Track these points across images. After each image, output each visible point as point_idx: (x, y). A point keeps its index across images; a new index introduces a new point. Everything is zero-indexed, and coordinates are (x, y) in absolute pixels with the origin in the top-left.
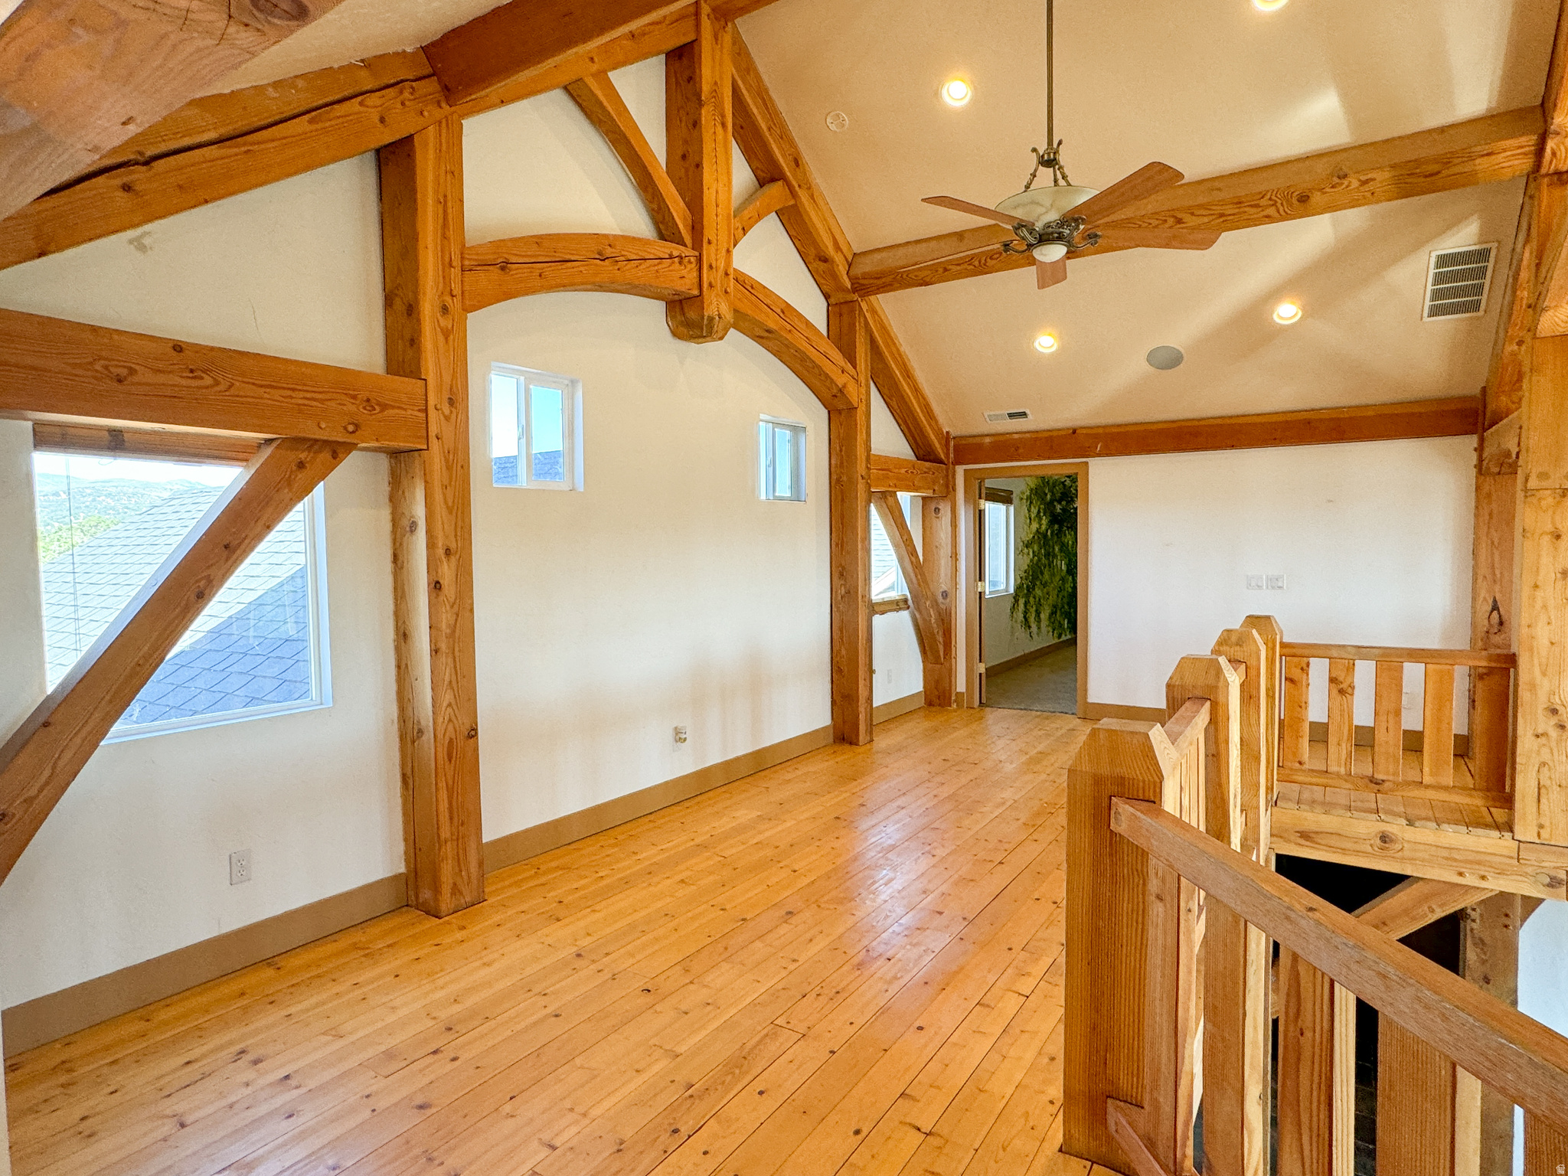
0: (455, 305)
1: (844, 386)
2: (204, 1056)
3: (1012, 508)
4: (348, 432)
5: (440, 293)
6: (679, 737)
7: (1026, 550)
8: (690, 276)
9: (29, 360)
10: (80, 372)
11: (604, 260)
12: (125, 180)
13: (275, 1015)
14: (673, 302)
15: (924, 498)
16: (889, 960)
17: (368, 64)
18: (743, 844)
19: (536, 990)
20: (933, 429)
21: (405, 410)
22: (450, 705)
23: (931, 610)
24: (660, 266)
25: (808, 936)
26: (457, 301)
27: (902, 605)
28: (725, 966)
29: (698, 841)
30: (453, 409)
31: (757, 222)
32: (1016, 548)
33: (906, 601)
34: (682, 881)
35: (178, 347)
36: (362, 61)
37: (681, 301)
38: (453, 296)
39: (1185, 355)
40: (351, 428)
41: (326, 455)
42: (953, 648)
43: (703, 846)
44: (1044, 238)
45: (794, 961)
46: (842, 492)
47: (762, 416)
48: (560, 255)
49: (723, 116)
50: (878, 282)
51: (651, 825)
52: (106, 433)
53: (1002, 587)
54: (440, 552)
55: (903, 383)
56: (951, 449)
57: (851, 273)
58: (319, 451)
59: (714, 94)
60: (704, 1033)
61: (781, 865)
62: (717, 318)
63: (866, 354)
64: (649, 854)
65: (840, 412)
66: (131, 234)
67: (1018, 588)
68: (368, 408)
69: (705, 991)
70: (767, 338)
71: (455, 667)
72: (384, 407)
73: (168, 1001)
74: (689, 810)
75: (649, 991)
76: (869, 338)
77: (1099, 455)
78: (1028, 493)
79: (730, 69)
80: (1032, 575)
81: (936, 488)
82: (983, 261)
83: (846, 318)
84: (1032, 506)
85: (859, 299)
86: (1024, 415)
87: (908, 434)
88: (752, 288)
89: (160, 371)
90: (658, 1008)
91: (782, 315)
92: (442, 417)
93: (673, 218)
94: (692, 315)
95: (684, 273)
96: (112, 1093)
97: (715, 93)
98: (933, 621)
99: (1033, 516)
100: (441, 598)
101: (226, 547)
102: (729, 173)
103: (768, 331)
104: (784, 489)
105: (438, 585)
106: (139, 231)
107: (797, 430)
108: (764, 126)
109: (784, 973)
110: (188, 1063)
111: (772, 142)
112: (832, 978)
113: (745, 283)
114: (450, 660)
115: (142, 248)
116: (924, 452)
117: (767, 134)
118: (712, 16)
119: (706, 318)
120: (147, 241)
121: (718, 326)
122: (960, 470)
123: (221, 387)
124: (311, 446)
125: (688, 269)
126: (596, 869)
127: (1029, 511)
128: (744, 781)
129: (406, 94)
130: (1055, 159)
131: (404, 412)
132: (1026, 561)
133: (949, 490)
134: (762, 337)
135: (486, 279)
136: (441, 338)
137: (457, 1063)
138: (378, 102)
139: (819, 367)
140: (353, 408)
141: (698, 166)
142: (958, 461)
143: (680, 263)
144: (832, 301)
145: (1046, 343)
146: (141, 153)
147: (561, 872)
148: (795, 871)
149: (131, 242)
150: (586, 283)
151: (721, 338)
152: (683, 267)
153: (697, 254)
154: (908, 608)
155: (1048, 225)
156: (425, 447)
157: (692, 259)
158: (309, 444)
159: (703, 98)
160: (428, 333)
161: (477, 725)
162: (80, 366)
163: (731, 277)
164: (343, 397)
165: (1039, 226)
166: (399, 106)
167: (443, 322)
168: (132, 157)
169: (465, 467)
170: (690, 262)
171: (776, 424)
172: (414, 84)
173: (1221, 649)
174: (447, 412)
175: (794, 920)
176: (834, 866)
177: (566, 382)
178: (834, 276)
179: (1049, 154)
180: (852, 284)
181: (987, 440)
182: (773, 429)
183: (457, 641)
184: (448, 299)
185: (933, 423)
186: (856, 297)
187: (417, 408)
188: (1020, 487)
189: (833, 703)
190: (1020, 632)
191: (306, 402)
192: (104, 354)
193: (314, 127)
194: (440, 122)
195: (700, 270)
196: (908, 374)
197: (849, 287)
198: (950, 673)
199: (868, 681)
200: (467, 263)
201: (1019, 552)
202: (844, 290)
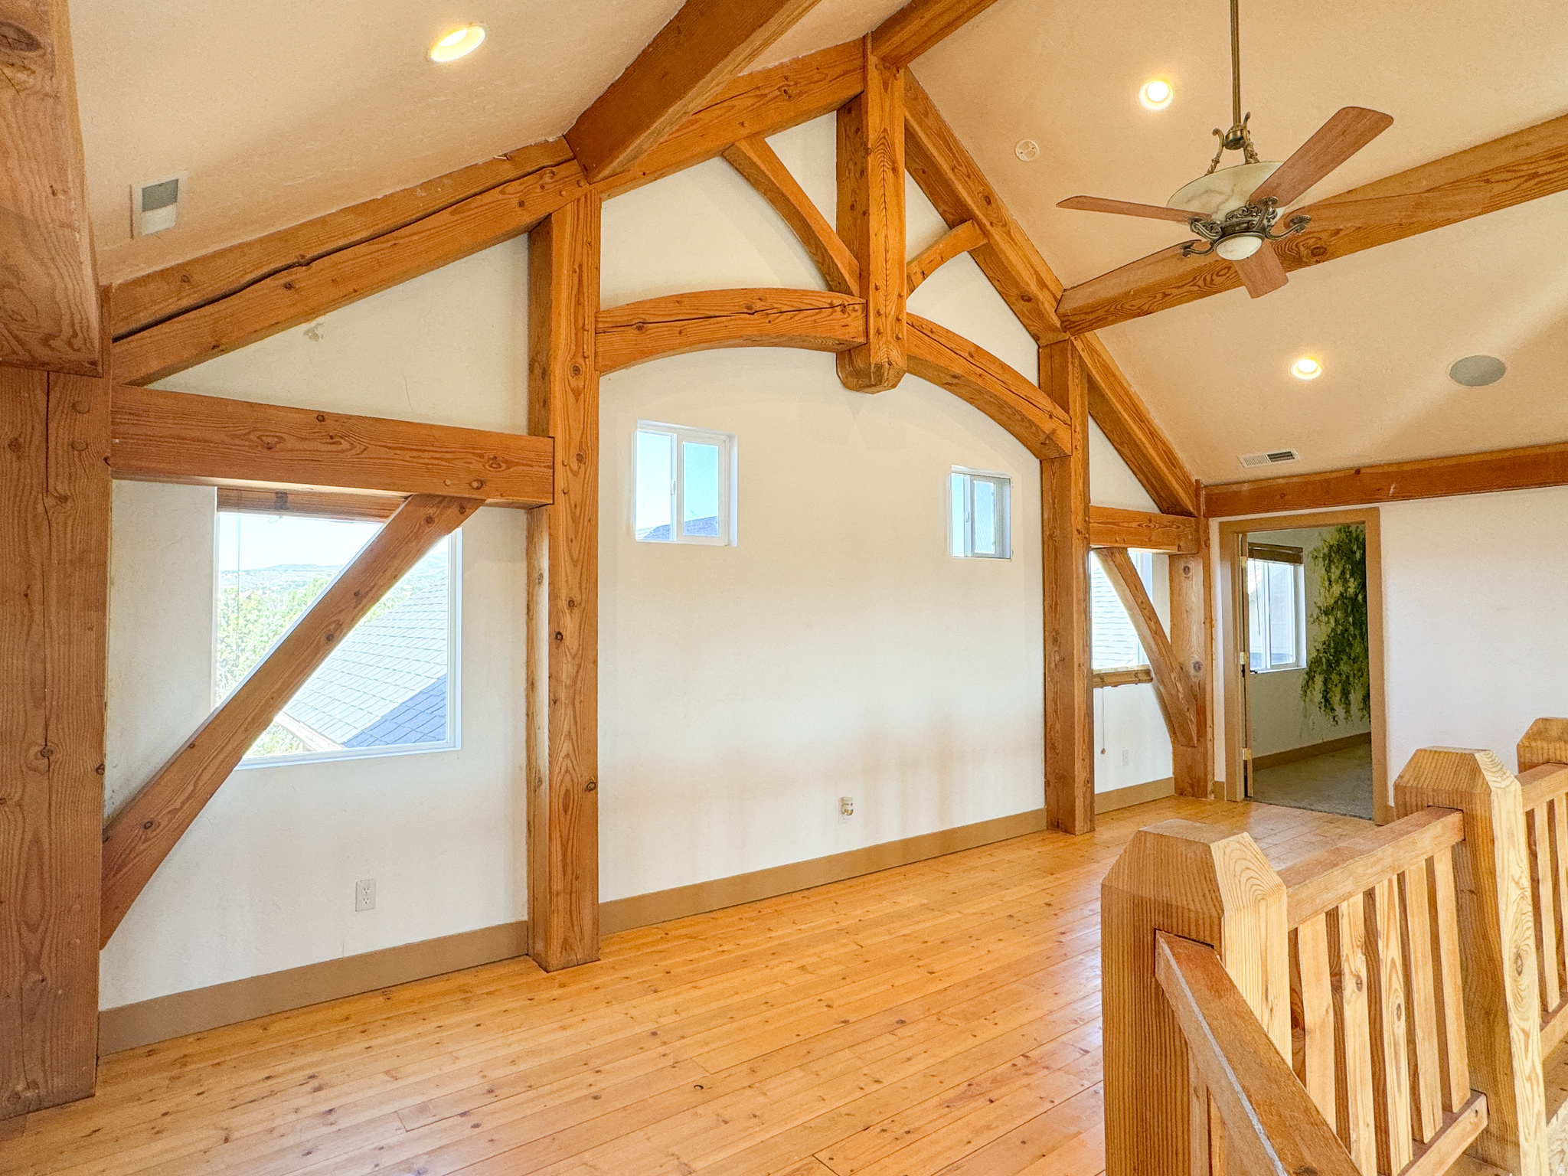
0: (587, 366)
1: (1054, 432)
2: (283, 1074)
3: (1301, 568)
4: (473, 488)
5: (572, 354)
6: (845, 808)
7: (1324, 618)
8: (855, 323)
9: (198, 434)
10: (237, 442)
11: (753, 314)
12: (288, 279)
13: (358, 1044)
14: (842, 353)
15: (1171, 556)
16: (992, 1102)
17: (509, 157)
18: (890, 934)
19: (591, 1065)
20: (1177, 478)
21: (532, 466)
22: (567, 756)
23: (1178, 684)
24: (818, 316)
25: (909, 1054)
26: (590, 362)
27: (1142, 677)
28: (799, 1073)
29: (842, 924)
30: (582, 465)
31: (939, 265)
32: (1309, 616)
33: (1147, 672)
34: (803, 968)
35: (321, 417)
36: (505, 155)
37: (849, 350)
38: (585, 358)
39: (1508, 365)
40: (475, 485)
41: (454, 510)
42: (1209, 730)
43: (845, 931)
44: (1230, 230)
45: (878, 1081)
46: (1056, 549)
47: (955, 467)
48: (702, 312)
49: (894, 162)
50: (1091, 317)
51: (806, 901)
52: (274, 496)
53: (1292, 660)
54: (563, 603)
55: (1133, 425)
56: (1202, 500)
57: (1061, 310)
58: (448, 507)
59: (883, 141)
60: (732, 1151)
61: (919, 963)
62: (887, 365)
63: (1082, 397)
64: (784, 932)
65: (1053, 460)
66: (305, 327)
67: (1314, 664)
68: (494, 465)
69: (762, 1099)
70: (956, 385)
71: (575, 718)
72: (510, 464)
73: (289, 1014)
74: (852, 889)
75: (702, 1087)
76: (1086, 381)
77: (1394, 498)
78: (1326, 550)
79: (902, 113)
80: (1335, 648)
81: (1182, 544)
82: (1208, 279)
83: (1057, 359)
84: (1333, 567)
85: (1072, 338)
86: (1289, 455)
87: (1146, 483)
88: (932, 332)
89: (306, 439)
90: (700, 1110)
91: (969, 359)
92: (569, 472)
93: (838, 268)
94: (860, 364)
95: (848, 321)
96: (199, 1094)
97: (885, 141)
98: (1181, 696)
99: (1333, 578)
100: (562, 648)
101: (356, 594)
102: (901, 218)
103: (954, 377)
104: (986, 544)
105: (559, 637)
106: (313, 323)
107: (1002, 482)
108: (945, 167)
109: (859, 1094)
110: (268, 1078)
111: (956, 182)
112: (908, 1112)
113: (923, 328)
114: (570, 711)
115: (315, 337)
116: (1169, 505)
117: (950, 174)
118: (881, 67)
119: (873, 366)
120: (319, 332)
121: (889, 374)
122: (1214, 524)
123: (358, 450)
124: (440, 502)
125: (852, 317)
126: (721, 942)
127: (1328, 571)
128: (926, 863)
129: (547, 179)
130: (1242, 138)
131: (531, 469)
132: (1324, 630)
133: (1200, 546)
134: (950, 384)
135: (618, 341)
136: (571, 397)
137: (477, 1130)
138: (520, 188)
139: (1019, 412)
140: (479, 466)
141: (865, 213)
142: (1211, 513)
143: (843, 311)
144: (1043, 342)
145: (1306, 368)
146: (303, 257)
147: (687, 940)
148: (931, 973)
149: (306, 333)
150: (735, 338)
151: (894, 386)
152: (846, 315)
153: (864, 301)
154: (1151, 680)
155: (1231, 215)
156: (551, 502)
157: (857, 307)
158: (440, 499)
159: (870, 146)
160: (558, 395)
161: (596, 778)
162: (238, 437)
163: (904, 322)
164: (470, 456)
165: (1219, 218)
166: (538, 190)
167: (574, 383)
168: (296, 260)
169: (593, 521)
170: (855, 310)
171: (975, 476)
172: (554, 169)
173: (1533, 744)
174: (575, 467)
175: (903, 1032)
176: (981, 972)
177: (723, 438)
178: (1040, 315)
179: (1235, 133)
180: (1062, 322)
181: (1246, 487)
182: (972, 482)
183: (578, 692)
184: (581, 361)
185: (1177, 471)
186: (1067, 335)
187: (542, 464)
188: (1312, 542)
189: (1047, 784)
190: (1318, 715)
191: (436, 462)
192: (258, 425)
193: (456, 217)
194: (579, 200)
195: (867, 316)
196: (1141, 418)
197: (1059, 326)
198: (1206, 758)
199: (1087, 761)
200: (600, 325)
201: (1312, 620)
202: (1054, 329)
